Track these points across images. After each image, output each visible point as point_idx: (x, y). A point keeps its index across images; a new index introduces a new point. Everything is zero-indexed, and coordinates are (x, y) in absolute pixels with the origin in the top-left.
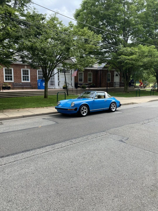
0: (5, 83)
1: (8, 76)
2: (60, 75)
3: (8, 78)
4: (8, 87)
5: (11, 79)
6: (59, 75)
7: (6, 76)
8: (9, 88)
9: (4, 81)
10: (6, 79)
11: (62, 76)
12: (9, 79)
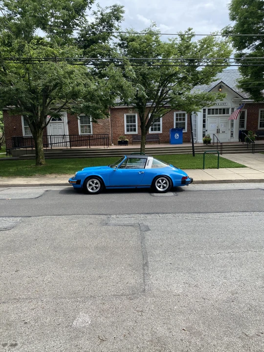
0: (126, 135)
1: (131, 126)
2: (209, 118)
3: (131, 128)
4: (125, 141)
5: (135, 130)
6: (206, 118)
7: (127, 126)
8: (125, 143)
9: (125, 133)
10: (128, 130)
11: (222, 120)
12: (131, 130)
